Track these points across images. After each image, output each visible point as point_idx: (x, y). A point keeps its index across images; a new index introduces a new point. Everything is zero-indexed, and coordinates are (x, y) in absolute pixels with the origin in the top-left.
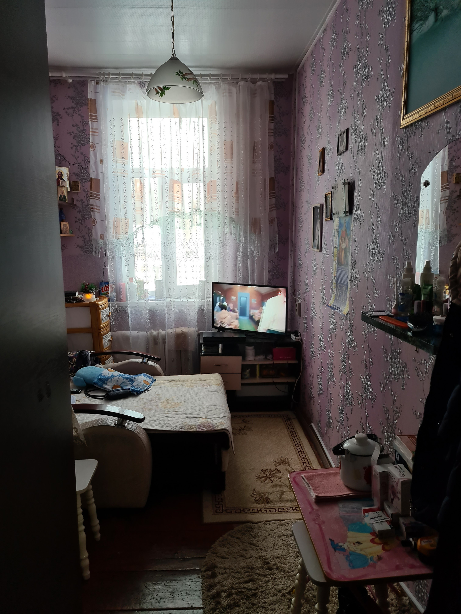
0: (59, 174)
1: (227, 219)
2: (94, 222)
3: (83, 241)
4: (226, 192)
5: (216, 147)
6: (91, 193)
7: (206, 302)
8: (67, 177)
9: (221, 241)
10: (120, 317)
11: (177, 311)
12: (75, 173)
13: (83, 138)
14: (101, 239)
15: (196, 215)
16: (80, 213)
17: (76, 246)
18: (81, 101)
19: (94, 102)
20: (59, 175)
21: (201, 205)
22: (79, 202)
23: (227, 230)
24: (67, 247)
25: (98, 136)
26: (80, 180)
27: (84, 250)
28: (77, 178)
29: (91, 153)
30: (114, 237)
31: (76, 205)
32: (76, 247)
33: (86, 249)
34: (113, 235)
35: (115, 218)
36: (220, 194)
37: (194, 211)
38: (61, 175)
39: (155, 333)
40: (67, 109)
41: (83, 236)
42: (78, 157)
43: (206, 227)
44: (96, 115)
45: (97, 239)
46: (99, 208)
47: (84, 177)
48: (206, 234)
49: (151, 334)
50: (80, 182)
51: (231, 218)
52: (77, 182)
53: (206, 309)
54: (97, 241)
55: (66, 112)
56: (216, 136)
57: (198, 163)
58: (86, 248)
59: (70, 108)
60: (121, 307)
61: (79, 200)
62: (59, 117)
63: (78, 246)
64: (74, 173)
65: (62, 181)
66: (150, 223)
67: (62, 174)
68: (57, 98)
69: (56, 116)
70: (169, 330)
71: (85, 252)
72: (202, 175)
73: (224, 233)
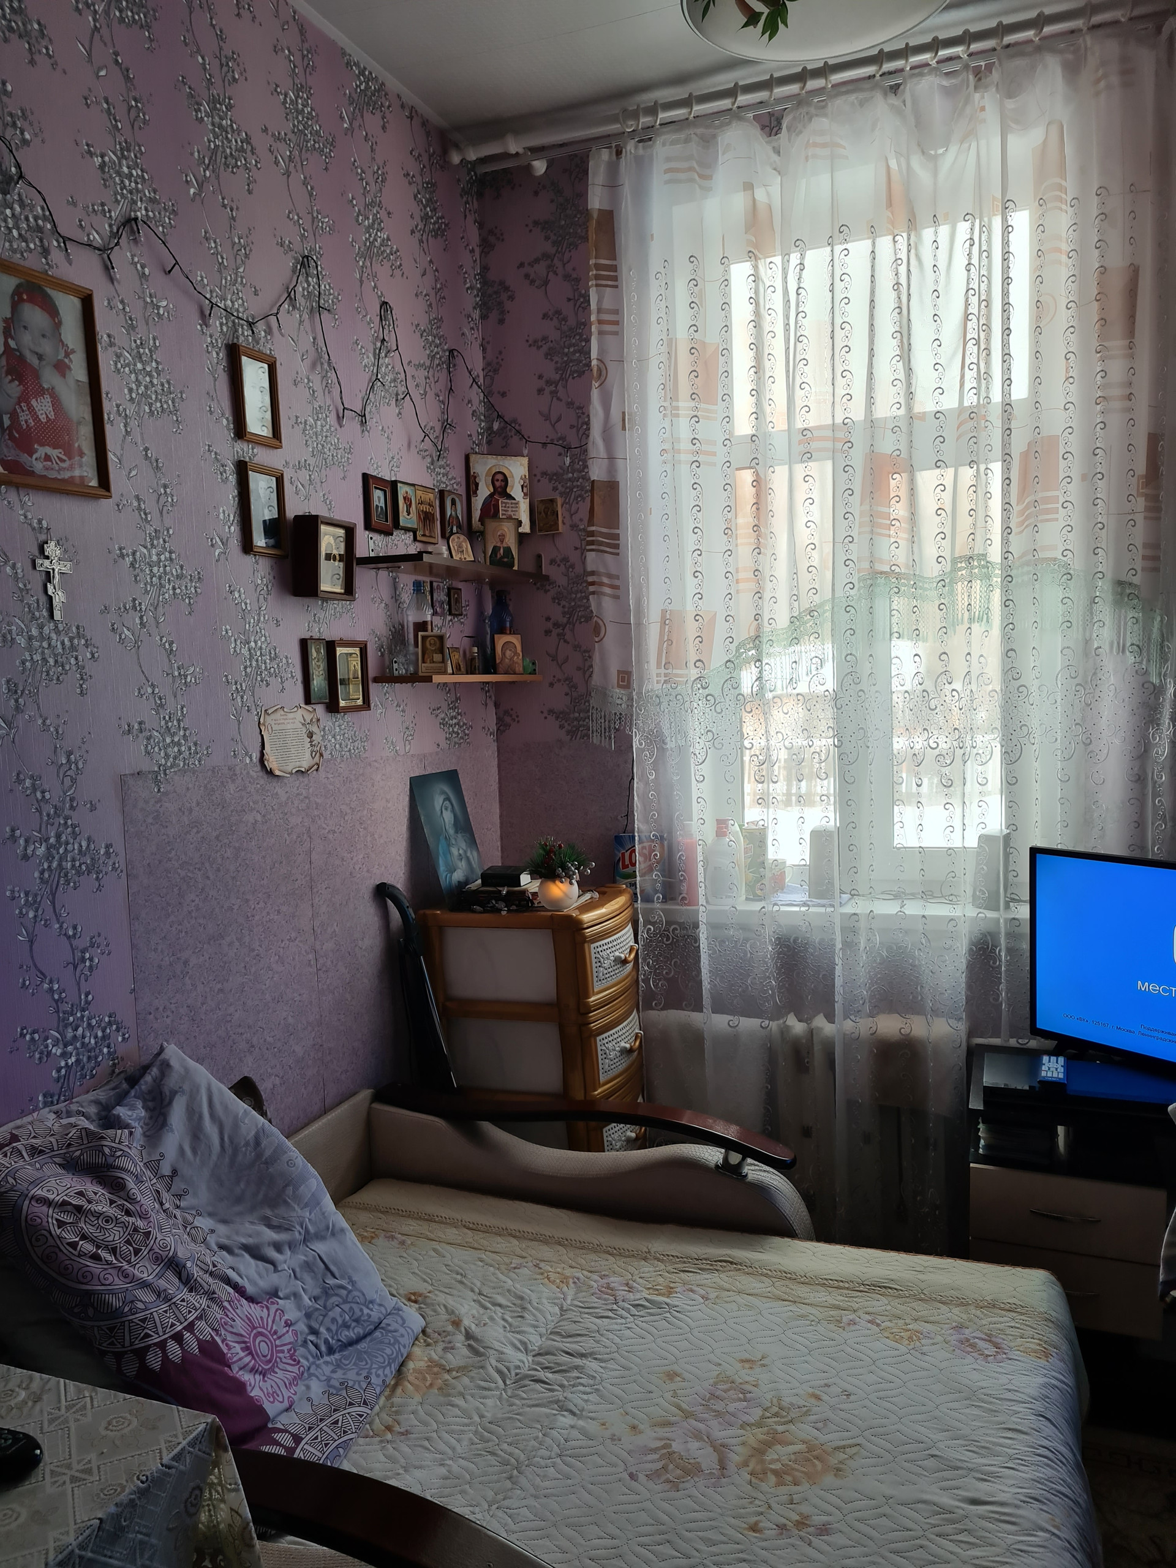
0: (498, 480)
1: (1104, 588)
2: (597, 630)
3: (567, 694)
4: (1099, 476)
5: (1063, 302)
6: (592, 534)
7: (1002, 925)
8: (522, 486)
9: (1077, 681)
10: (675, 962)
11: (885, 954)
12: (549, 472)
13: (575, 352)
14: (619, 686)
15: (966, 583)
16: (559, 604)
17: (545, 714)
18: (571, 231)
19: (608, 220)
20: (498, 484)
21: (989, 542)
22: (559, 565)
23: (1105, 634)
24: (517, 716)
25: (616, 333)
26: (561, 494)
27: (569, 724)
28: (555, 489)
29: (595, 394)
30: (663, 679)
31: (547, 578)
32: (546, 718)
33: (575, 723)
34: (659, 671)
35: (664, 612)
36: (1075, 491)
37: (959, 565)
38: (503, 484)
39: (797, 1027)
40: (529, 264)
41: (566, 679)
42: (559, 419)
43: (1009, 626)
44: (614, 263)
45: (606, 689)
46: (616, 582)
47: (575, 484)
48: (1009, 652)
49: (785, 1030)
50: (563, 499)
51: (1120, 583)
52: (552, 501)
53: (1003, 954)
54: (604, 694)
55: (527, 276)
56: (1064, 258)
57: (983, 377)
58: (576, 719)
59: (537, 261)
60: (680, 924)
61: (558, 560)
62: (504, 296)
63: (551, 712)
64: (544, 474)
65: (506, 503)
66: (788, 623)
67: (505, 480)
68: (502, 234)
69: (495, 293)
70: (848, 1025)
71: (572, 733)
72: (998, 423)
73: (1087, 649)
